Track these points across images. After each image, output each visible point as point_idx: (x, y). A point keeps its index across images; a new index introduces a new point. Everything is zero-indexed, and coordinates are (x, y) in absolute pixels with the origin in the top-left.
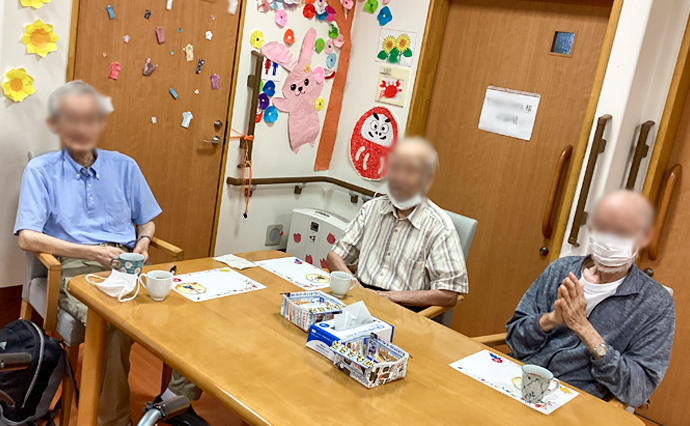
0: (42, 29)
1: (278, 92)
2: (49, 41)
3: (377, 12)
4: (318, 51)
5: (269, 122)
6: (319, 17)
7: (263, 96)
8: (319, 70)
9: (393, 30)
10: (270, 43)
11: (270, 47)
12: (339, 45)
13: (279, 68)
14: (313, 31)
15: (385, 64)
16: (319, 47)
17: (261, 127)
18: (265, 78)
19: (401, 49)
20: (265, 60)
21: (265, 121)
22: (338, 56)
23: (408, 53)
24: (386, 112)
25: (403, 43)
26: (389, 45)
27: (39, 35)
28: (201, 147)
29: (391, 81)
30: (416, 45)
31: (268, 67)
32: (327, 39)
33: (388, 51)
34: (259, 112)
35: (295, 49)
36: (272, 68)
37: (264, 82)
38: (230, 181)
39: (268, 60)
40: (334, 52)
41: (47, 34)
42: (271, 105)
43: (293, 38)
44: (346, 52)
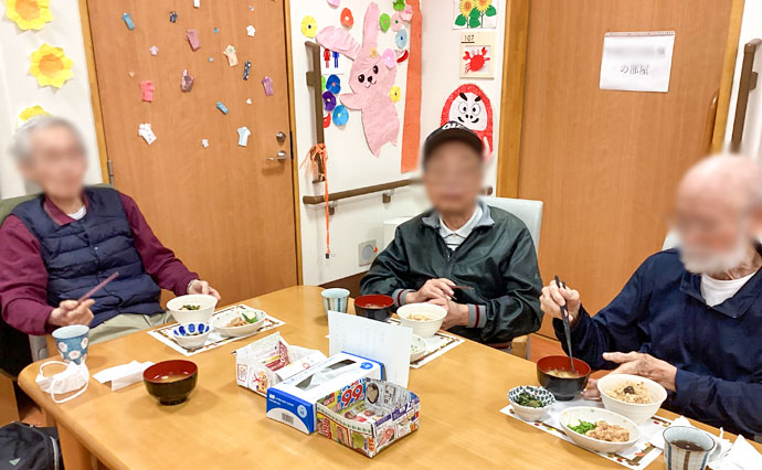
0: (52, 55)
2: (62, 68)
27: (49, 62)
28: (266, 166)
41: (58, 59)
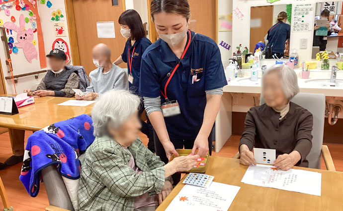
1: (15, 41)
3: (46, 3)
4: (27, 23)
5: (15, 53)
6: (23, 9)
7: (9, 43)
8: (30, 30)
9: (54, 9)
10: (6, 23)
11: (7, 24)
12: (35, 18)
13: (13, 32)
14: (22, 15)
15: (55, 22)
16: (27, 21)
17: (12, 55)
18: (8, 36)
19: (59, 15)
20: (6, 30)
21: (14, 52)
22: (36, 23)
23: (62, 16)
24: (61, 40)
25: (59, 13)
26: (54, 14)
29: (59, 28)
30: (64, 13)
31: (8, 32)
32: (29, 17)
33: (54, 17)
34: (10, 50)
35: (17, 23)
36: (10, 32)
37: (8, 38)
38: (7, 78)
39: (7, 29)
40: (34, 21)
42: (14, 46)
43: (15, 19)
44: (38, 20)
